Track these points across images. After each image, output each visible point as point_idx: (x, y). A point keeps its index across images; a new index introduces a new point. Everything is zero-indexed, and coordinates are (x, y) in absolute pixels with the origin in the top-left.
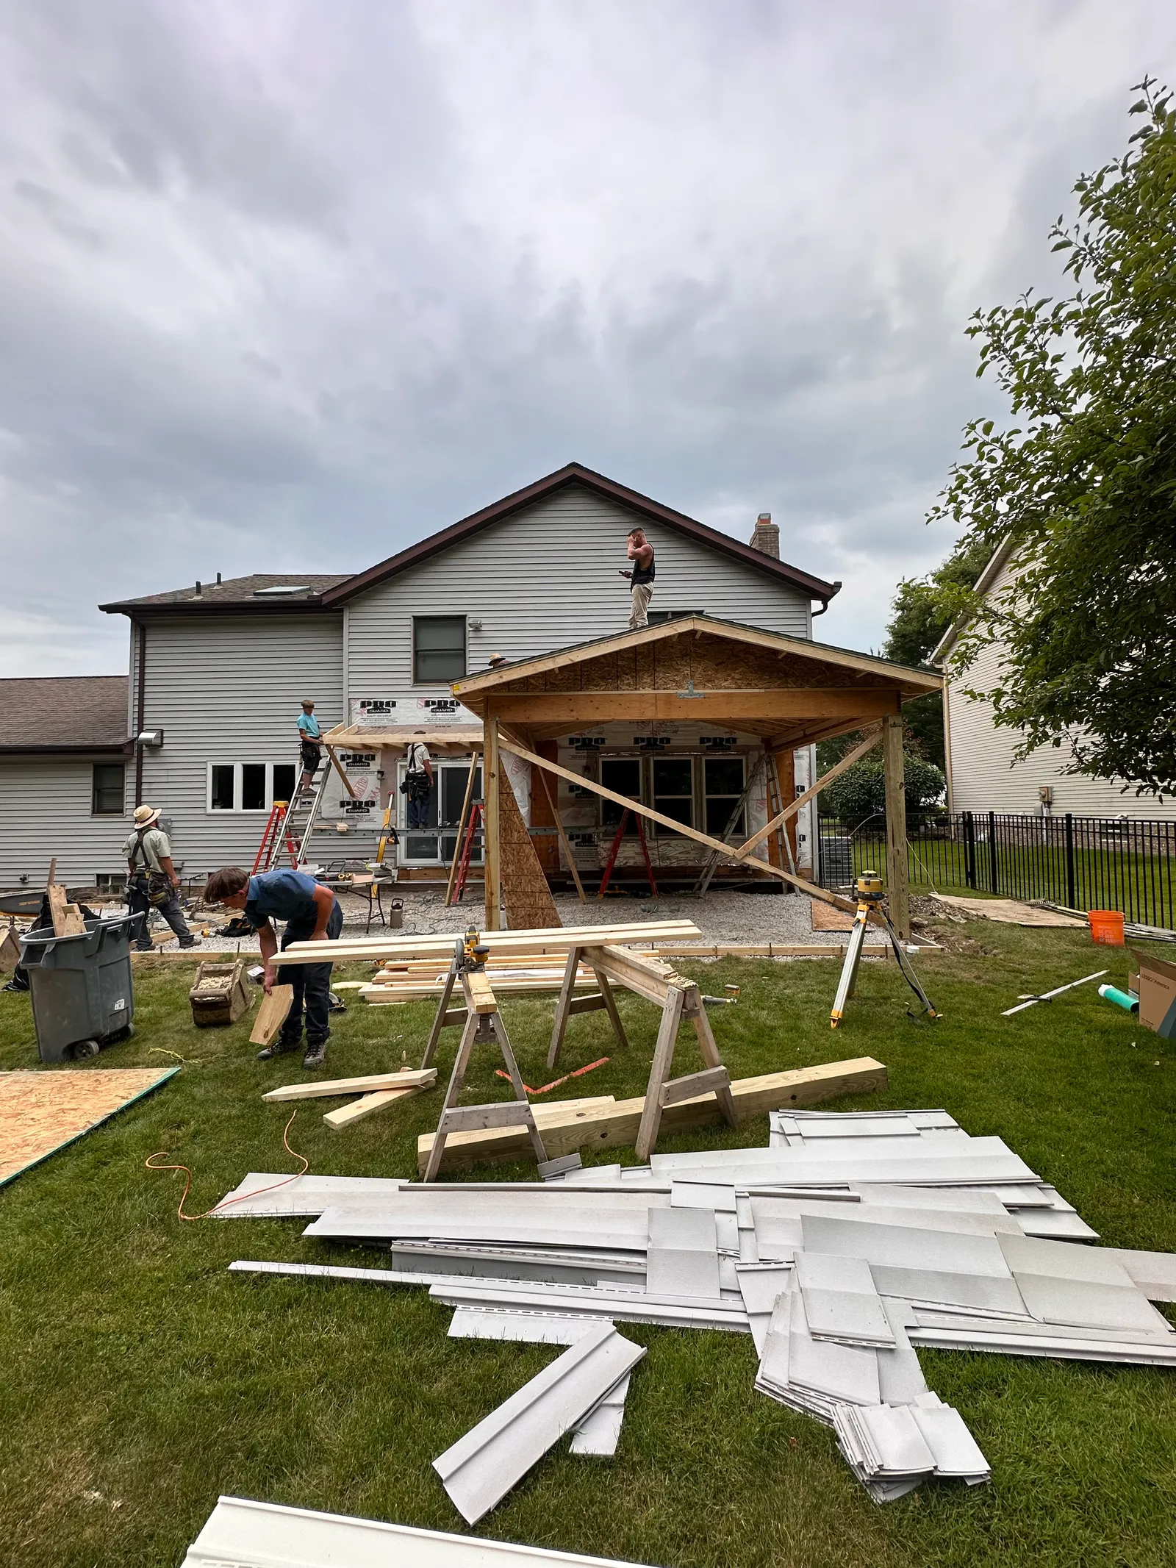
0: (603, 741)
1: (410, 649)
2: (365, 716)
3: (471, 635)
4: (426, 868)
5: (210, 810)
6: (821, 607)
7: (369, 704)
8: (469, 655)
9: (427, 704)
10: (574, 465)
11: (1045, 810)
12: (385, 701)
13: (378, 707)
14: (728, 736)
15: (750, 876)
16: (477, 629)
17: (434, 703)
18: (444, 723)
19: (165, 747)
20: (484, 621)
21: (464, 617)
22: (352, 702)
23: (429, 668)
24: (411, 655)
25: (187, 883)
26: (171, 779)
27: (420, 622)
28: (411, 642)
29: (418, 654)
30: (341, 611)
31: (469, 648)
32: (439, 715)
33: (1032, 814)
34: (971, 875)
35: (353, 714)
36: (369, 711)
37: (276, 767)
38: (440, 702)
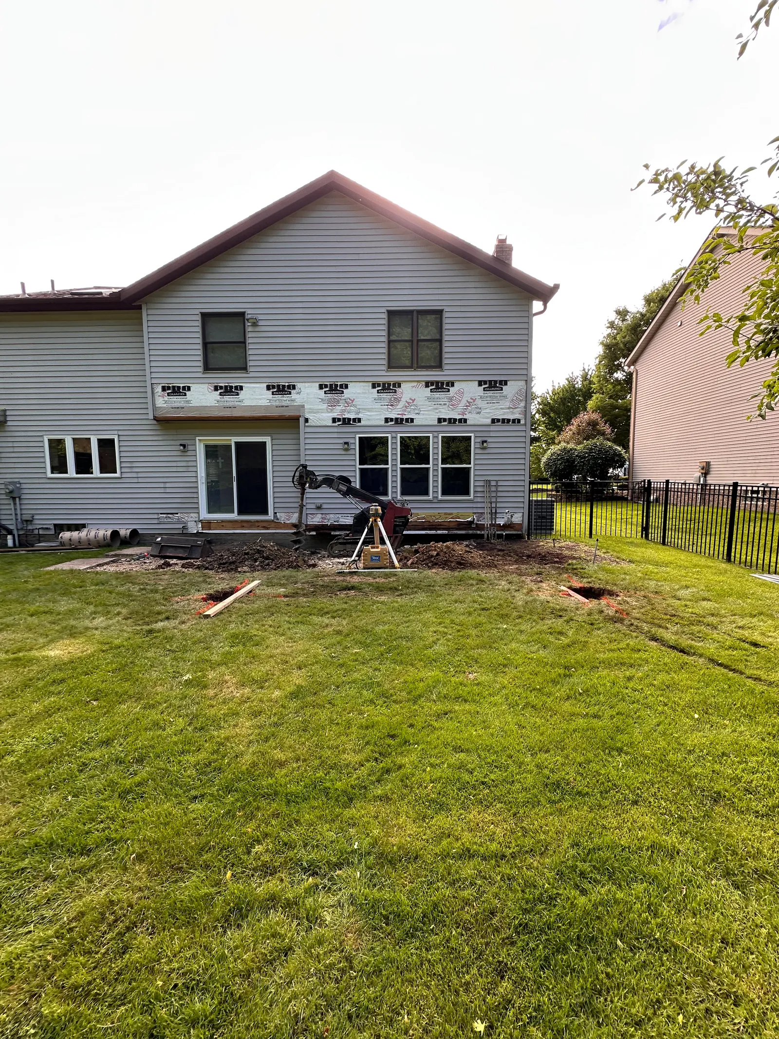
0: (359, 420)
1: (200, 341)
2: (166, 398)
3: (250, 329)
4: (223, 521)
5: (50, 475)
6: (542, 308)
7: (169, 388)
8: (249, 346)
9: (216, 389)
10: (332, 175)
11: (702, 479)
12: (181, 385)
13: (176, 391)
14: (460, 417)
15: (474, 529)
16: (255, 324)
17: (221, 388)
18: (231, 404)
19: (9, 423)
20: (260, 317)
21: (242, 314)
22: (155, 386)
23: (216, 358)
24: (200, 347)
25: (36, 532)
26: (16, 450)
27: (206, 318)
28: (200, 335)
29: (206, 345)
30: (140, 308)
31: (249, 341)
32: (226, 398)
33: (692, 482)
34: (645, 529)
35: (156, 397)
36: (169, 394)
37: (100, 441)
38: (226, 387)
